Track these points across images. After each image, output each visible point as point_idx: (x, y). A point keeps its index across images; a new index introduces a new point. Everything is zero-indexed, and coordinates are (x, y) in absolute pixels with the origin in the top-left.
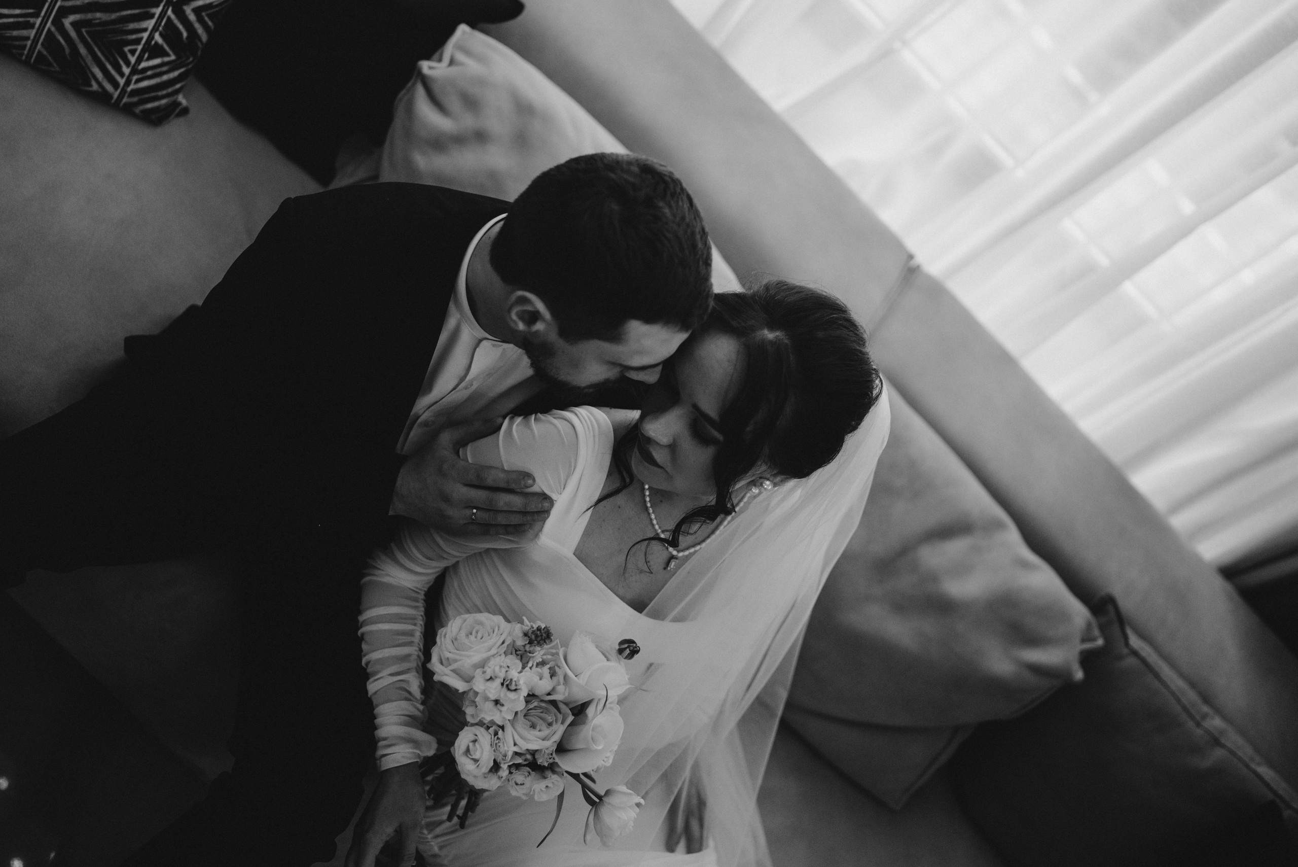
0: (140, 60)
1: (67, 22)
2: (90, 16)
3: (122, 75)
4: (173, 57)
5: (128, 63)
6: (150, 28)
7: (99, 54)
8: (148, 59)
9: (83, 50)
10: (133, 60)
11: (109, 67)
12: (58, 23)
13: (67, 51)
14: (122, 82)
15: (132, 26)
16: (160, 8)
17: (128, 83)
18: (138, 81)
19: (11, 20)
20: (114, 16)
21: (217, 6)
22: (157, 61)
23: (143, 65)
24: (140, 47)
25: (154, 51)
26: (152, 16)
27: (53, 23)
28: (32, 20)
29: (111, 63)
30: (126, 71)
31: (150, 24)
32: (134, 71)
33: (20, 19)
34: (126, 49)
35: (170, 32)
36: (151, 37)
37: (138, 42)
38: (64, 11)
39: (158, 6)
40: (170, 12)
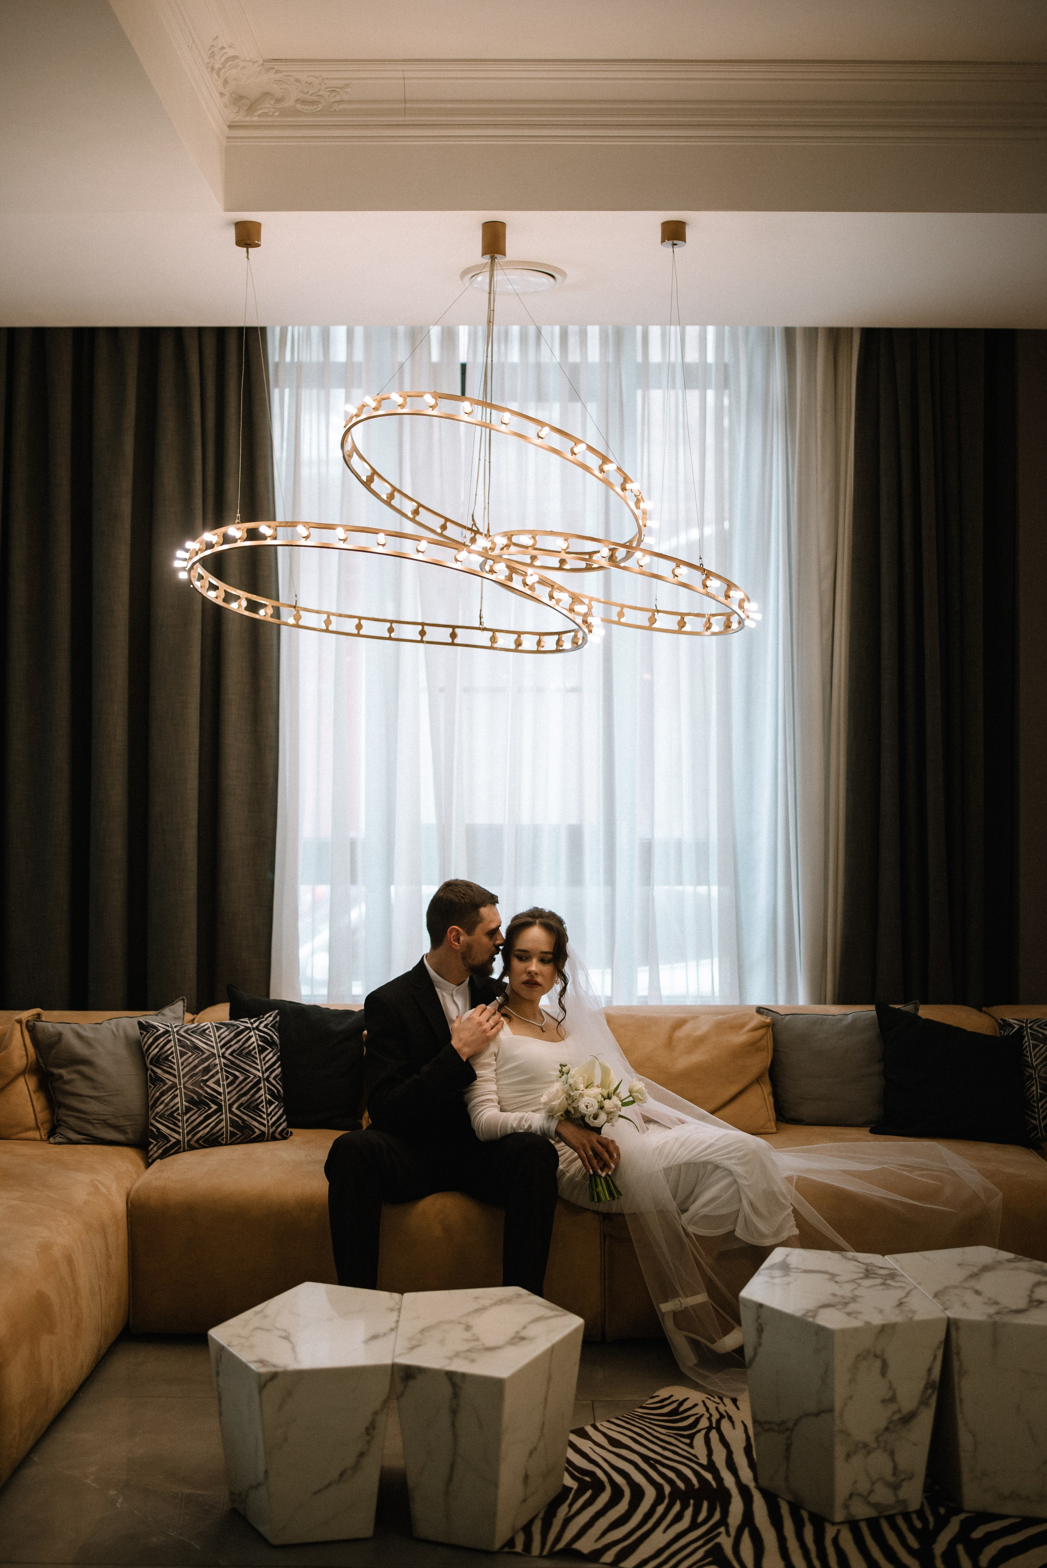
0: (267, 1109)
1: (234, 1109)
2: (240, 1101)
3: (264, 1119)
4: (277, 1103)
5: (263, 1112)
6: (263, 1093)
7: (252, 1115)
8: (270, 1107)
9: (245, 1117)
10: (264, 1110)
11: (258, 1118)
12: (231, 1112)
13: (240, 1122)
14: (265, 1122)
15: (257, 1096)
16: (262, 1083)
17: (268, 1122)
18: (271, 1119)
19: (214, 1123)
20: (248, 1096)
21: (280, 1074)
22: (273, 1107)
23: (269, 1110)
24: (264, 1103)
25: (270, 1103)
26: (261, 1088)
27: (229, 1113)
28: (221, 1117)
29: (258, 1116)
30: (265, 1116)
31: (262, 1092)
32: (268, 1115)
33: (217, 1120)
34: (260, 1107)
35: (272, 1093)
36: (266, 1098)
37: (262, 1101)
38: (231, 1106)
39: (261, 1083)
40: (266, 1083)
